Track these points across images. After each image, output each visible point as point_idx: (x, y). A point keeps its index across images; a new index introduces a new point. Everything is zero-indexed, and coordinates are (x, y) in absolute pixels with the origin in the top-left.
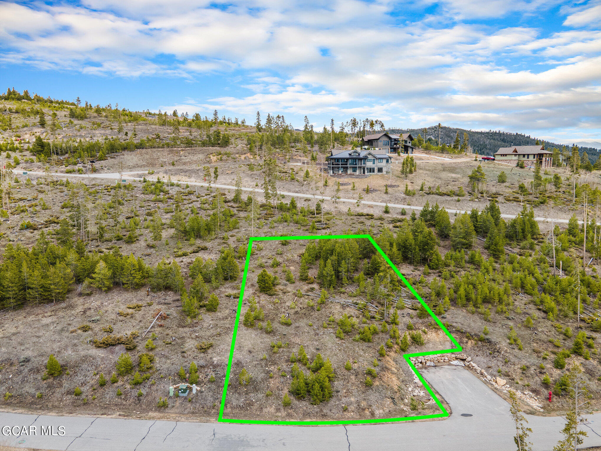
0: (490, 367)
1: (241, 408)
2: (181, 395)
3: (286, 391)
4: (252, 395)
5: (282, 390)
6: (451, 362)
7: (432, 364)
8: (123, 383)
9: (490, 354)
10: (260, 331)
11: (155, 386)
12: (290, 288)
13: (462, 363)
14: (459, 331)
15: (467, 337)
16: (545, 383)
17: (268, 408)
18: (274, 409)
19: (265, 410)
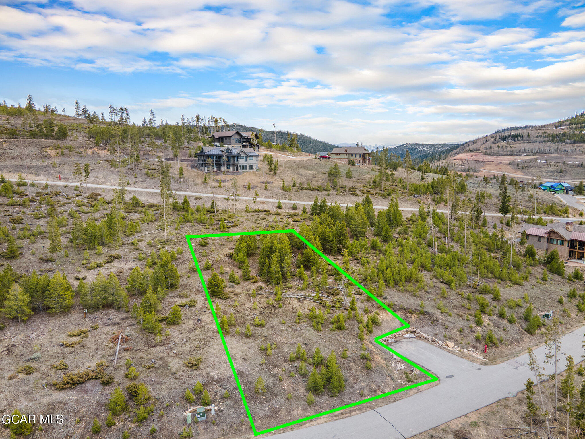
0: (436, 335)
1: (270, 417)
2: (200, 419)
3: (302, 390)
4: (274, 401)
5: (298, 390)
6: (405, 336)
7: (393, 341)
9: (432, 323)
10: (239, 337)
11: (165, 417)
12: (238, 289)
13: (413, 335)
14: (402, 309)
15: (410, 312)
16: (477, 340)
17: (295, 410)
18: (301, 410)
19: (293, 413)
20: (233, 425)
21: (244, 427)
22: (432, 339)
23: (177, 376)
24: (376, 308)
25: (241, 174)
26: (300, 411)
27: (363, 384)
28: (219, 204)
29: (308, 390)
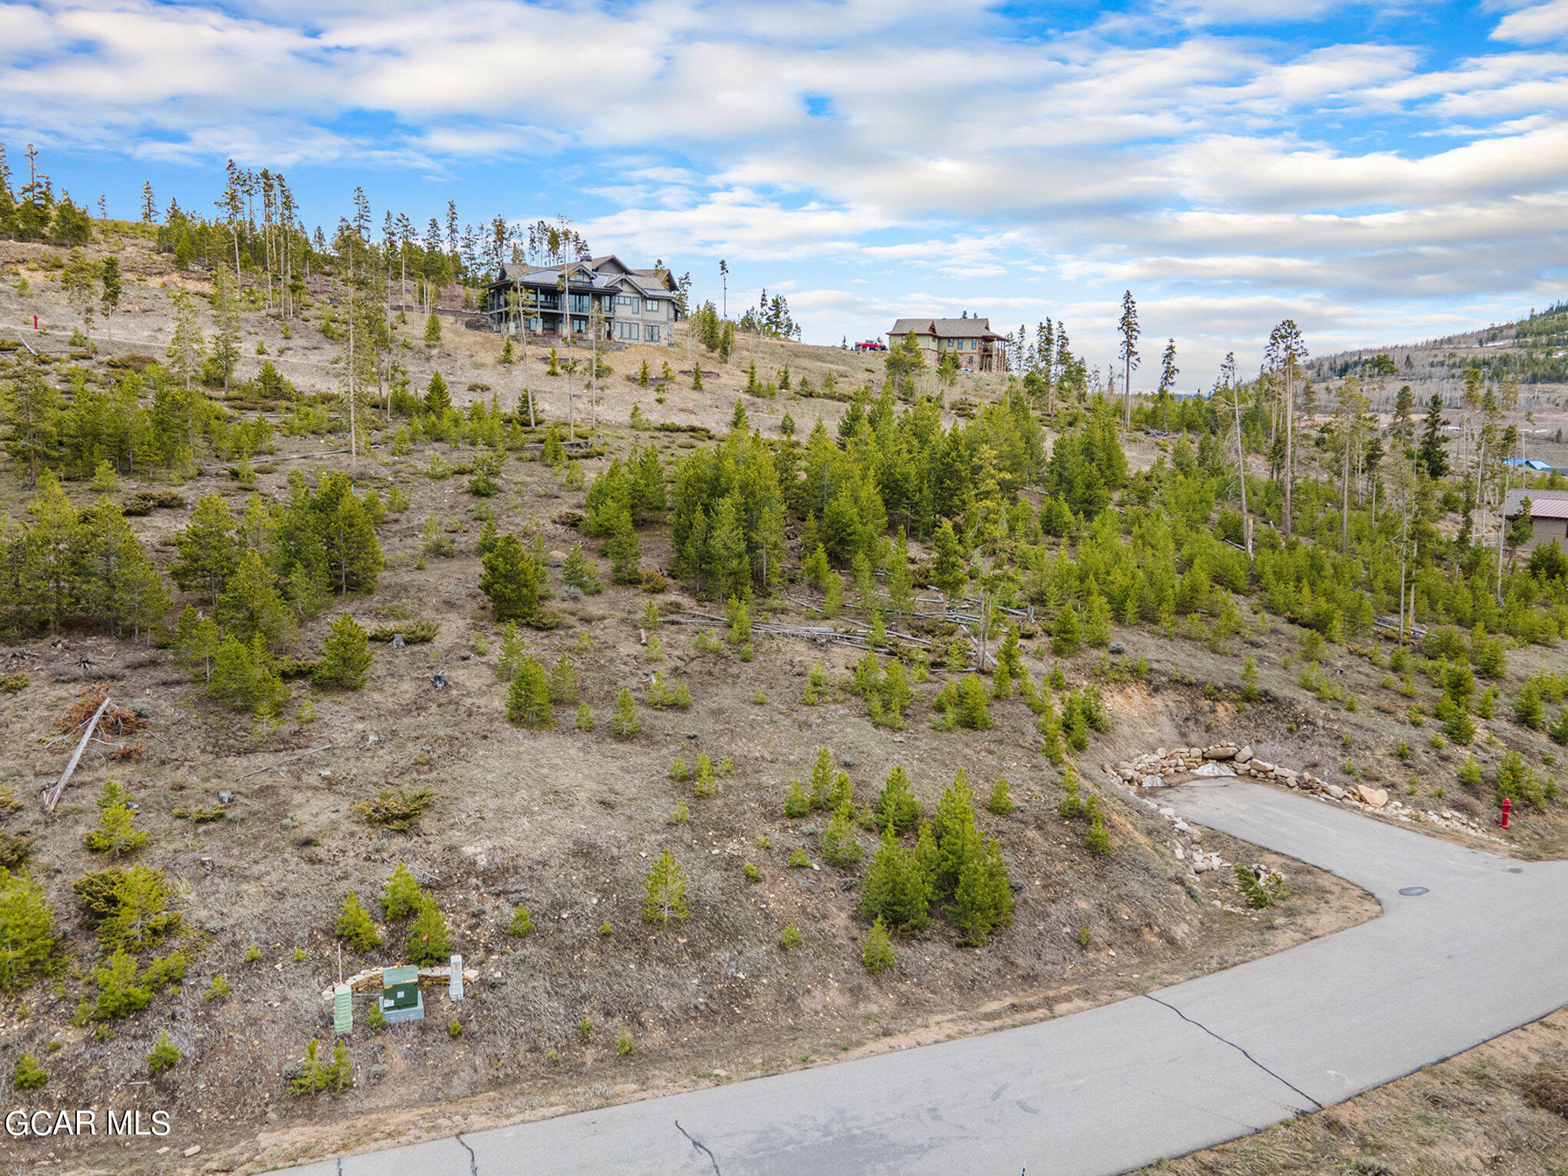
0: (1315, 765)
1: (708, 1015)
2: (396, 1017)
3: (840, 919)
4: (723, 955)
5: (825, 917)
6: (1197, 772)
7: (1159, 782)
8: (26, 1024)
9: (1290, 730)
10: (587, 738)
11: (234, 1005)
13: (1225, 769)
14: (1180, 683)
15: (1208, 696)
16: (1467, 783)
17: (817, 993)
18: (841, 991)
19: (807, 1003)
20: (542, 1042)
21: (590, 1055)
22: (1301, 778)
23: (320, 852)
24: (1088, 677)
25: (619, 349)
26: (834, 996)
27: (1083, 905)
28: (547, 407)
29: (863, 918)
